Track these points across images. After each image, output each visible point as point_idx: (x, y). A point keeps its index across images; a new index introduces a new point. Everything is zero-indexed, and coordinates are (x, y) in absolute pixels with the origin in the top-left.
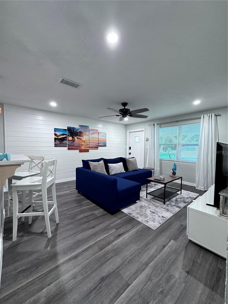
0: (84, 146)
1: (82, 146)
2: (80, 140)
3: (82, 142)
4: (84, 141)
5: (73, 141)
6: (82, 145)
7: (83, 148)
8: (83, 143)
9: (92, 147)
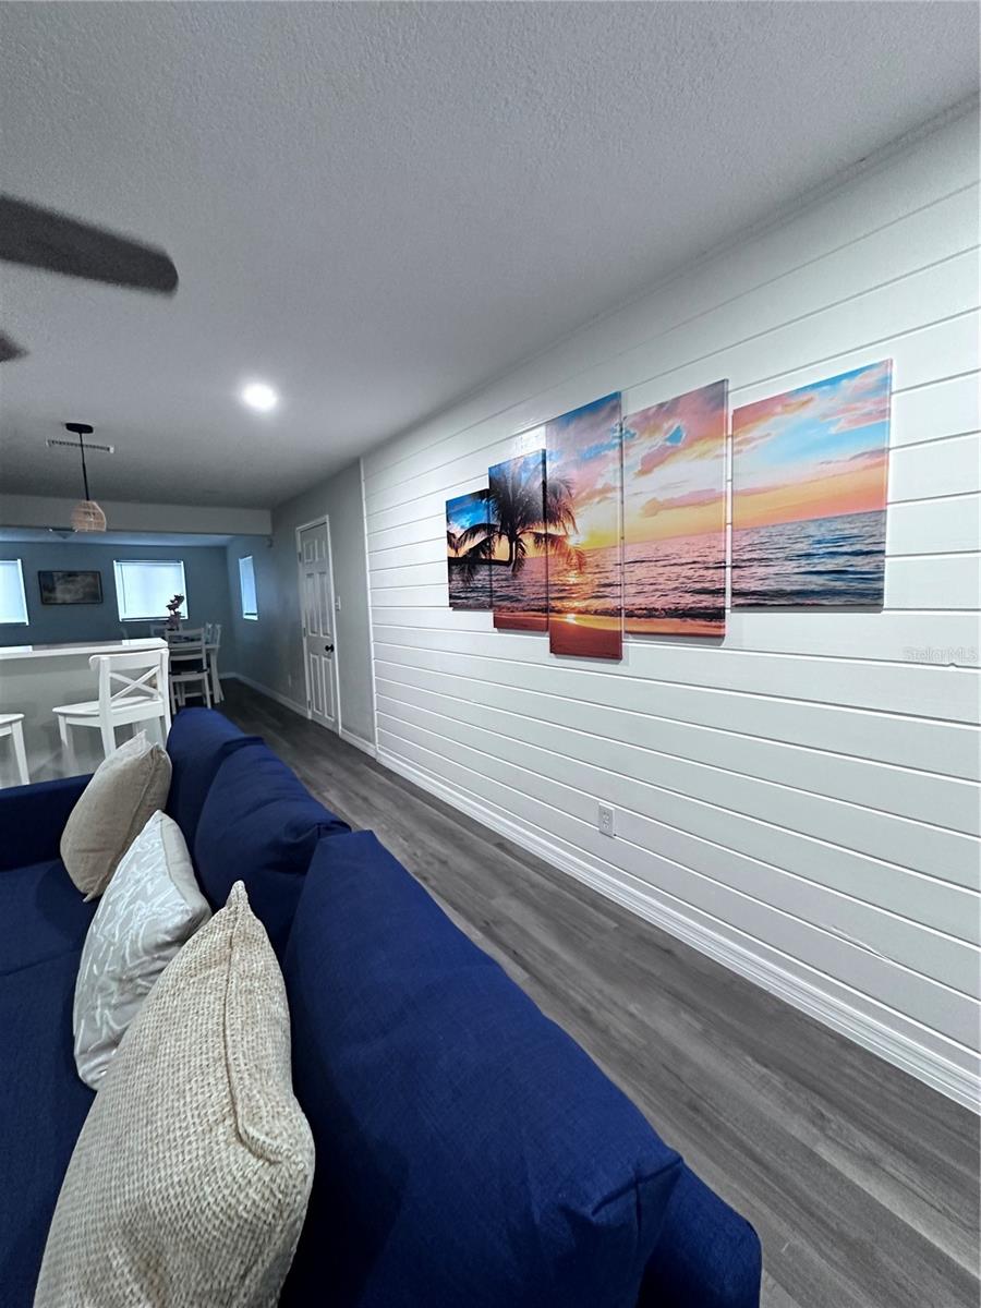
0: (576, 604)
1: (567, 604)
2: (551, 552)
3: (562, 564)
4: (580, 555)
5: (516, 562)
6: (566, 592)
7: (571, 619)
8: (572, 578)
9: (650, 613)
